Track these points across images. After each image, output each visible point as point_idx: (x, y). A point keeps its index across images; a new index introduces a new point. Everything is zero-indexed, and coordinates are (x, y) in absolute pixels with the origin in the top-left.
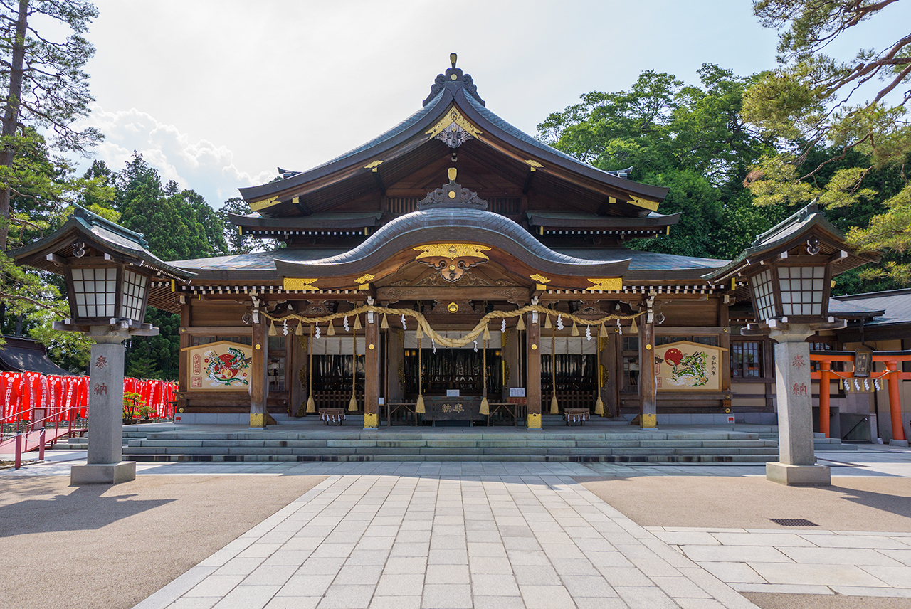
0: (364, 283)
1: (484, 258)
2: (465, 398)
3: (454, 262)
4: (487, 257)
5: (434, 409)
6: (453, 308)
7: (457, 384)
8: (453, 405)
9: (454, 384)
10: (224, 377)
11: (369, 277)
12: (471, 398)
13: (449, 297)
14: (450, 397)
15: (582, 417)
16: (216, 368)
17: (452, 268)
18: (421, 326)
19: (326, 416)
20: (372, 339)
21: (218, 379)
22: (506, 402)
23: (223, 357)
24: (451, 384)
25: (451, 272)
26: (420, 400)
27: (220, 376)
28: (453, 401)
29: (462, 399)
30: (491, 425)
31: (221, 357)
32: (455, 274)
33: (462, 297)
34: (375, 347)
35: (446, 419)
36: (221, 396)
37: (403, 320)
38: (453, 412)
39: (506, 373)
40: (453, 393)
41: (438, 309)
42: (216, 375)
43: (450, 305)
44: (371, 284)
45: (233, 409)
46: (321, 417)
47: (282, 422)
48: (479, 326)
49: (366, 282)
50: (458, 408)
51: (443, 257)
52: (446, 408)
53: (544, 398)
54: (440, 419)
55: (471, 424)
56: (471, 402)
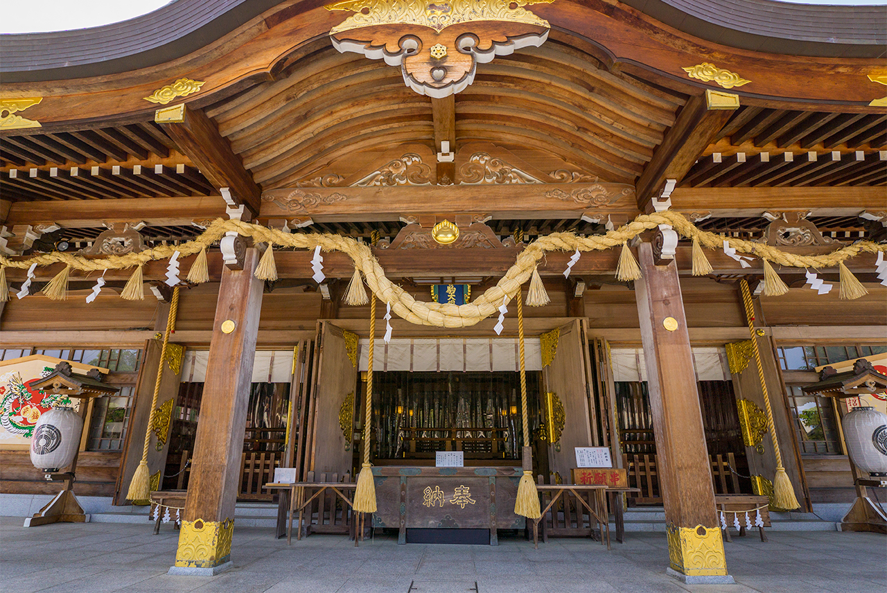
0: (171, 104)
1: (535, 26)
2: (479, 470)
3: (444, 37)
4: (544, 23)
5: (403, 499)
6: (446, 235)
7: (459, 444)
8: (449, 488)
9: (453, 443)
10: (25, 421)
11: (189, 89)
12: (492, 470)
13: (437, 207)
14: (443, 469)
15: (753, 517)
16: (16, 404)
17: (438, 50)
18: (361, 272)
19: (162, 511)
20: (231, 308)
21: (14, 424)
22: (573, 483)
23: (32, 384)
24: (448, 443)
25: (436, 64)
26: (366, 477)
27: (18, 419)
28: (449, 481)
29: (471, 474)
30: (541, 539)
31: (25, 385)
32: (446, 69)
33: (469, 206)
34: (239, 329)
35: (432, 523)
36: (10, 458)
37: (317, 260)
38: (448, 506)
39: (555, 417)
40: (450, 460)
41: (410, 238)
42: (13, 418)
43: (439, 226)
44: (196, 109)
45: (26, 485)
46: (152, 512)
47: (98, 517)
48: (514, 270)
49: (178, 100)
50: (462, 497)
51: (411, 27)
52: (432, 497)
53: (632, 469)
54: (418, 524)
55: (494, 537)
56: (492, 481)
